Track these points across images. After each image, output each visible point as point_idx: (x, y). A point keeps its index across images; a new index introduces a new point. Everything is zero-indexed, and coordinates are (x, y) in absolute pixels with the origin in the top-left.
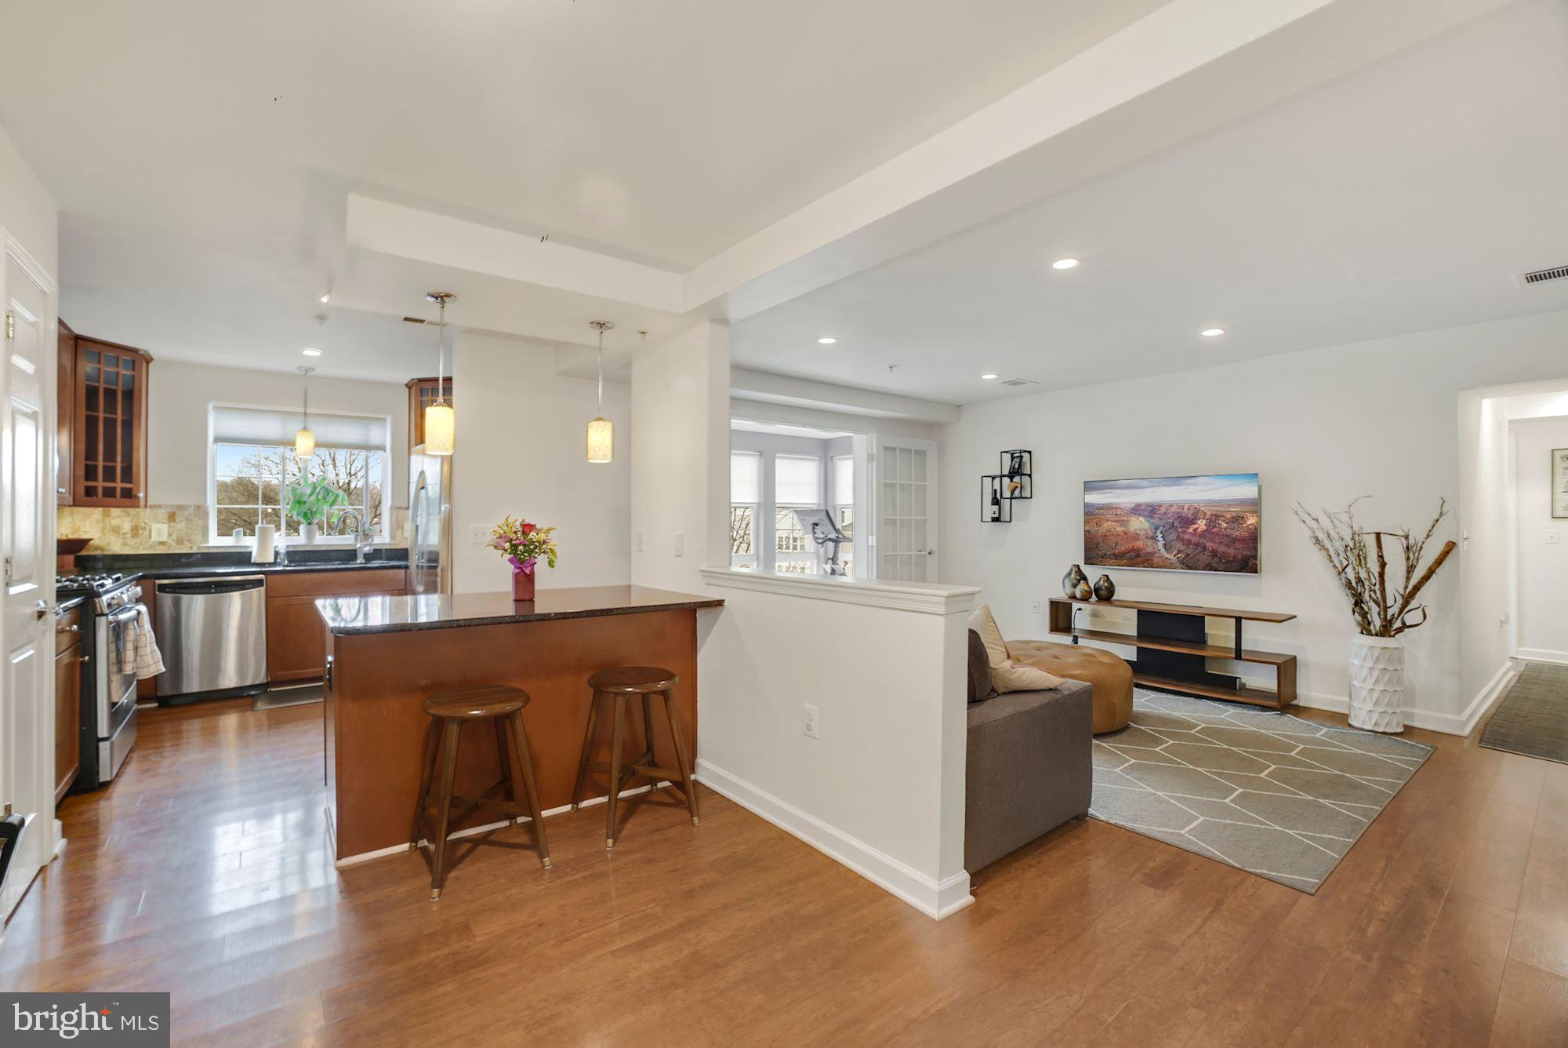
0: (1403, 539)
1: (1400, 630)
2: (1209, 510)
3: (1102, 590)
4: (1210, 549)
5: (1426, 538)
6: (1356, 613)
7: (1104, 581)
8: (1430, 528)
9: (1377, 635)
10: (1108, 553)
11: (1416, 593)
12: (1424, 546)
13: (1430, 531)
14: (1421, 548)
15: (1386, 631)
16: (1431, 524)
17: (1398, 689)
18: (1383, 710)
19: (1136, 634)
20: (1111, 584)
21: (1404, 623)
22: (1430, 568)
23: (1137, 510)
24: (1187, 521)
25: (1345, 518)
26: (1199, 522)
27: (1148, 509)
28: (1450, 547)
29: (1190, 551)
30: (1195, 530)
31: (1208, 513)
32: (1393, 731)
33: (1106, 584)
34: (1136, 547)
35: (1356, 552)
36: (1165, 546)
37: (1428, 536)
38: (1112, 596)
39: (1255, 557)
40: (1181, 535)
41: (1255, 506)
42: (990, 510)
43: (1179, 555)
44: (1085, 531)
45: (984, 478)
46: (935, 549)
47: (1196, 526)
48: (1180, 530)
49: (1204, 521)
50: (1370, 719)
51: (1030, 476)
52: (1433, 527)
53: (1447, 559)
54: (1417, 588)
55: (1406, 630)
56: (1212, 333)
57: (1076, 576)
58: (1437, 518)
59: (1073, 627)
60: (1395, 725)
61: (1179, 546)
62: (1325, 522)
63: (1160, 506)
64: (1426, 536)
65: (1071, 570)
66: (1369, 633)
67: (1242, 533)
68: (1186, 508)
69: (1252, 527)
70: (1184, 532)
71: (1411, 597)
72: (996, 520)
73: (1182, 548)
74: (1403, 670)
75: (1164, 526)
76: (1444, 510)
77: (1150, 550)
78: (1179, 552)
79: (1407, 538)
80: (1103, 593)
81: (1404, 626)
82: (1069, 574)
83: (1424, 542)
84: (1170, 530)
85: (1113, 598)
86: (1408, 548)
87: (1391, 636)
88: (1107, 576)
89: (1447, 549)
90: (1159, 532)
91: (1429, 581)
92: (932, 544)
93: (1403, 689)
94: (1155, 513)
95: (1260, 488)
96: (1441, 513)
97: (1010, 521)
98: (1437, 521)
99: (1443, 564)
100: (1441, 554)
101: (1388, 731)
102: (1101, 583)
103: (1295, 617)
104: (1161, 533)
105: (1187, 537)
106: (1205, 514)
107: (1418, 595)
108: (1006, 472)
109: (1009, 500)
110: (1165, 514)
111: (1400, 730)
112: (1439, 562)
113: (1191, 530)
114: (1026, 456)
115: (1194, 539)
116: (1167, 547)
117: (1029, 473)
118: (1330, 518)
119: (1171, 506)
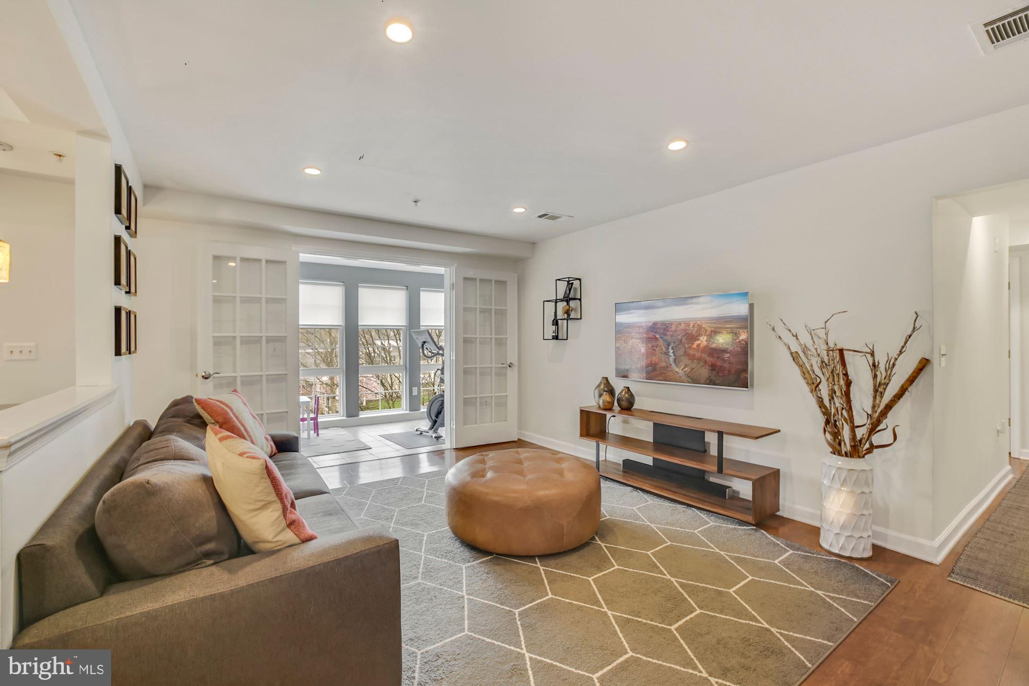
0: (869, 356)
1: (869, 451)
2: (709, 327)
3: (623, 400)
4: (710, 363)
5: (899, 355)
6: (827, 433)
7: (625, 392)
8: (903, 344)
9: (846, 455)
10: (633, 367)
11: (888, 412)
12: (897, 363)
13: (903, 347)
14: (894, 365)
15: (857, 450)
16: (904, 340)
17: (866, 512)
18: (849, 534)
19: (652, 441)
20: (632, 396)
21: (871, 444)
22: (902, 386)
23: (654, 328)
24: (692, 338)
25: (822, 333)
26: (701, 338)
27: (663, 327)
28: (924, 364)
29: (694, 365)
30: (698, 345)
31: (708, 329)
32: (860, 557)
33: (627, 395)
34: (653, 362)
35: (830, 369)
36: (675, 360)
37: (901, 352)
38: (633, 406)
39: (746, 371)
40: (687, 350)
41: (747, 322)
42: (550, 330)
43: (686, 369)
44: (616, 348)
45: (545, 302)
46: (515, 363)
47: (699, 342)
48: (686, 346)
49: (705, 338)
50: (838, 542)
51: (580, 300)
52: (906, 343)
53: (919, 377)
54: (889, 407)
55: (875, 450)
56: (677, 145)
57: (604, 387)
58: (909, 334)
59: (607, 431)
60: (861, 549)
61: (685, 360)
62: (805, 338)
63: (672, 324)
64: (898, 353)
65: (601, 383)
66: (840, 454)
67: (736, 348)
68: (691, 326)
69: (743, 342)
70: (690, 347)
71: (882, 416)
72: (556, 338)
73: (688, 362)
74: (871, 492)
75: (674, 342)
76: (917, 325)
77: (663, 364)
78: (686, 366)
79: (872, 354)
80: (624, 404)
81: (872, 447)
82: (599, 386)
83: (896, 359)
84: (680, 346)
85: (633, 407)
86: (874, 365)
87: (859, 457)
88: (628, 388)
89: (920, 367)
90: (670, 348)
91: (902, 399)
92: (512, 357)
93: (871, 512)
94: (668, 331)
95: (751, 306)
96: (914, 328)
97: (567, 339)
98: (910, 336)
99: (916, 381)
100: (914, 371)
101: (854, 556)
102: (623, 393)
103: (779, 431)
104: (672, 349)
105: (691, 352)
106: (706, 330)
107: (890, 415)
108: (561, 296)
109: (565, 321)
110: (676, 331)
111: (868, 554)
112: (912, 380)
113: (695, 346)
114: (576, 283)
115: (698, 354)
116: (677, 362)
117: (579, 298)
118: (811, 334)
119: (680, 324)
